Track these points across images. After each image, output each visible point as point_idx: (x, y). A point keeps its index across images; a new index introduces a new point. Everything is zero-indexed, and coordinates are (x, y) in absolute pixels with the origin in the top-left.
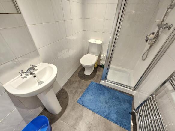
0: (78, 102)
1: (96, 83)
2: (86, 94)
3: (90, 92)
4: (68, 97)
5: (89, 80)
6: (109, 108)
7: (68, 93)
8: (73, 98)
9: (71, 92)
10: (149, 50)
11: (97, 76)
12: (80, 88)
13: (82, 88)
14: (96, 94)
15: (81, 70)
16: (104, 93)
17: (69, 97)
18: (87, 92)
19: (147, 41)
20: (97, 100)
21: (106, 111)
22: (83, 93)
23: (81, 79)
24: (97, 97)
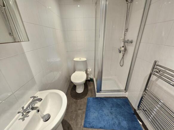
0: (85, 127)
1: (93, 98)
2: (89, 114)
3: (92, 110)
4: (70, 126)
5: (85, 97)
6: (116, 117)
7: (68, 121)
8: (77, 125)
9: (71, 118)
10: (123, 58)
11: (90, 91)
12: (80, 110)
13: (81, 108)
14: (99, 109)
15: (72, 90)
16: (104, 105)
17: (72, 126)
18: (88, 111)
19: (120, 52)
20: (102, 115)
21: (116, 122)
22: (85, 113)
23: (76, 99)
24: (100, 111)
